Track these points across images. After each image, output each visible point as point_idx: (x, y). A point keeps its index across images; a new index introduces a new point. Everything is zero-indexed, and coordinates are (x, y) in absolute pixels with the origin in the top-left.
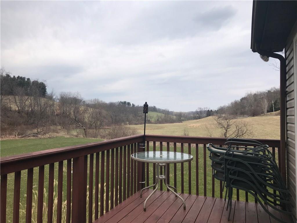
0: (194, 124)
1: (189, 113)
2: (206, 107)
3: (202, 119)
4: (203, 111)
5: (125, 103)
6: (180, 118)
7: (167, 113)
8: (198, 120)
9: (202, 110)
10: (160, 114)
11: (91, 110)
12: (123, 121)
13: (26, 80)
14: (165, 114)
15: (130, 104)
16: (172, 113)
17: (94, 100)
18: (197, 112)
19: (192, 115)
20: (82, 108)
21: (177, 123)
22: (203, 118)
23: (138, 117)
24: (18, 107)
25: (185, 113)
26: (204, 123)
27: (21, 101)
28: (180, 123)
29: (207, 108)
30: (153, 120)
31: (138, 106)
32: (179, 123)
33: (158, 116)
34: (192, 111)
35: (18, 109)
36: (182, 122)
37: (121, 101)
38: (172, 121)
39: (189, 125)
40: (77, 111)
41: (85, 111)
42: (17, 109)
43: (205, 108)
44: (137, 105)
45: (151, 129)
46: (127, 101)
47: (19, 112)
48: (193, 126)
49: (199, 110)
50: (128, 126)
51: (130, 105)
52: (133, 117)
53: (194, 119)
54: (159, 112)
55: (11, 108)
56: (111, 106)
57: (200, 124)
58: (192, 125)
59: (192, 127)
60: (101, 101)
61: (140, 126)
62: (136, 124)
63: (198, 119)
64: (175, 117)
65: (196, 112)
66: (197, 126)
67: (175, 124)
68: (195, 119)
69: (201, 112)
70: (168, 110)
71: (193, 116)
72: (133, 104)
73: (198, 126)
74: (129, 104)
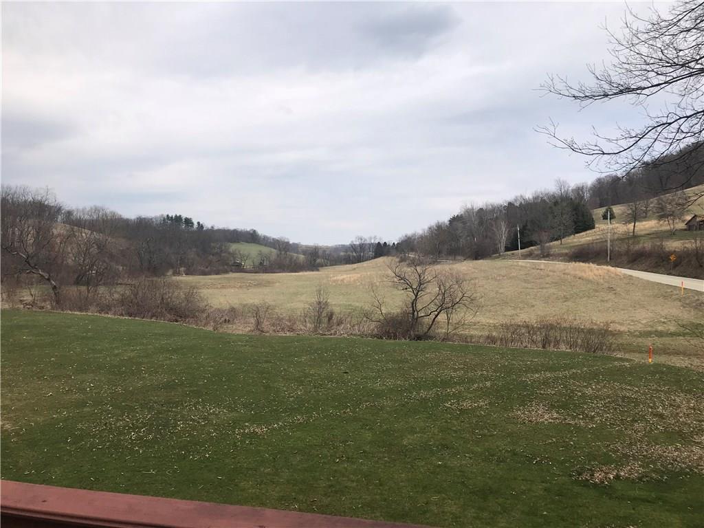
0: (345, 276)
1: (337, 249)
2: (373, 236)
3: (365, 264)
4: (366, 244)
5: (178, 219)
6: (315, 260)
7: (283, 247)
8: (355, 266)
9: (366, 242)
10: (265, 250)
11: (85, 234)
12: (171, 266)
14: (280, 250)
15: (192, 223)
16: (295, 248)
17: (91, 209)
18: (353, 248)
19: (342, 254)
20: (59, 229)
21: (306, 271)
22: (368, 262)
23: (211, 256)
25: (328, 248)
26: (369, 273)
28: (313, 271)
29: (375, 237)
30: (248, 264)
31: (212, 227)
32: (312, 273)
33: (260, 254)
34: (343, 243)
36: (318, 270)
37: (168, 216)
38: (295, 267)
39: (333, 279)
40: (43, 236)
41: (68, 238)
43: (371, 238)
44: (210, 227)
45: (241, 287)
46: (184, 216)
48: (342, 280)
49: (358, 243)
50: (184, 278)
51: (192, 226)
52: (198, 255)
53: (346, 264)
54: (265, 245)
56: (142, 226)
57: (359, 275)
58: (340, 277)
59: (339, 283)
60: (114, 214)
61: (215, 279)
62: (204, 274)
63: (355, 263)
64: (302, 257)
65: (352, 246)
66: (352, 279)
67: (301, 273)
68: (350, 264)
69: (362, 247)
70: (286, 240)
71: (345, 256)
72: (199, 223)
73: (354, 281)
74: (188, 222)
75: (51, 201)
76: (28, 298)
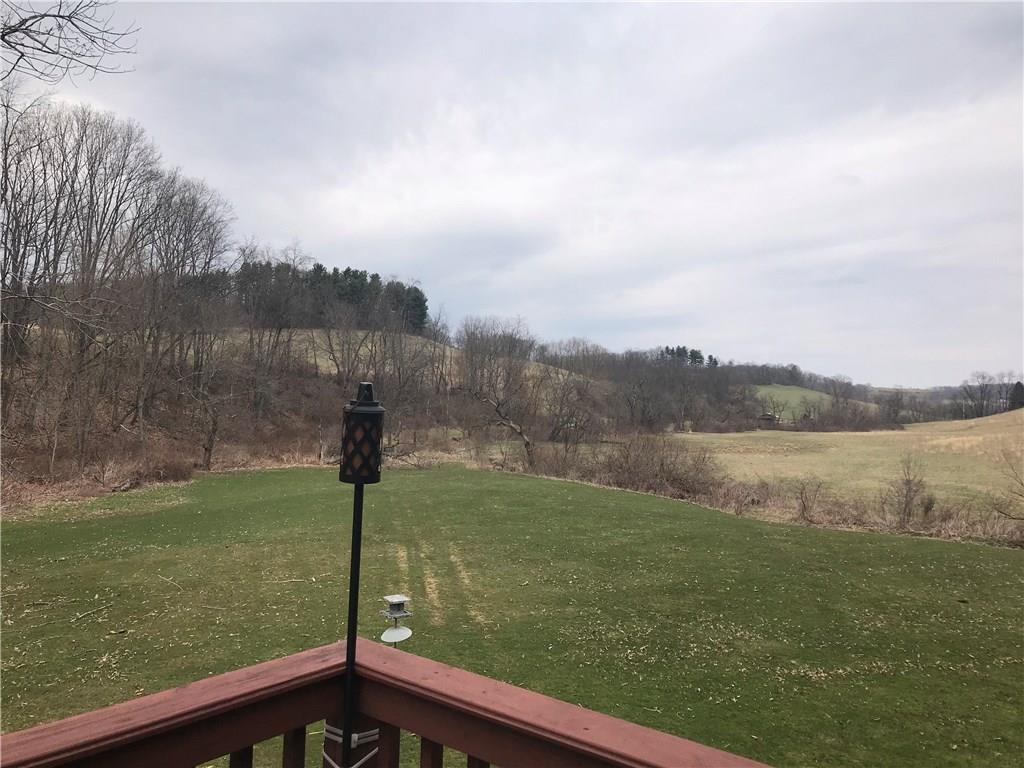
0: (952, 439)
1: (936, 394)
2: (1006, 372)
3: (991, 419)
4: (992, 386)
5: (682, 352)
6: (896, 413)
7: (841, 390)
8: (972, 422)
9: (991, 382)
10: (813, 396)
11: (563, 375)
12: (673, 418)
13: (369, 280)
14: (836, 395)
15: (701, 358)
16: (862, 392)
17: (570, 342)
18: (967, 392)
19: (946, 402)
20: (532, 370)
21: (881, 429)
22: (997, 416)
23: (729, 405)
24: (337, 365)
25: (918, 392)
26: (1000, 436)
27: (346, 346)
28: (893, 429)
29: (1011, 375)
30: (785, 417)
31: (731, 363)
32: (891, 433)
33: (805, 402)
34: (947, 385)
35: (336, 372)
36: (902, 429)
37: (667, 348)
38: (863, 423)
39: (930, 443)
40: (514, 377)
41: (542, 381)
42: (334, 371)
43: (1002, 376)
44: (726, 362)
45: (774, 452)
46: (690, 347)
47: (339, 380)
48: (949, 446)
49: (976, 384)
50: (690, 436)
51: (701, 362)
52: (710, 403)
53: (955, 418)
54: (812, 389)
55: (316, 367)
56: (631, 365)
57: (981, 438)
58: (943, 441)
59: (942, 450)
60: (597, 348)
61: (734, 439)
62: (720, 430)
63: (973, 418)
64: (873, 407)
65: (965, 389)
66: (967, 445)
67: (872, 433)
68: (961, 418)
69: (985, 391)
70: (846, 381)
71: (952, 405)
72: (710, 357)
73: (971, 448)
74: (696, 356)
75: (523, 335)
76: (499, 457)
